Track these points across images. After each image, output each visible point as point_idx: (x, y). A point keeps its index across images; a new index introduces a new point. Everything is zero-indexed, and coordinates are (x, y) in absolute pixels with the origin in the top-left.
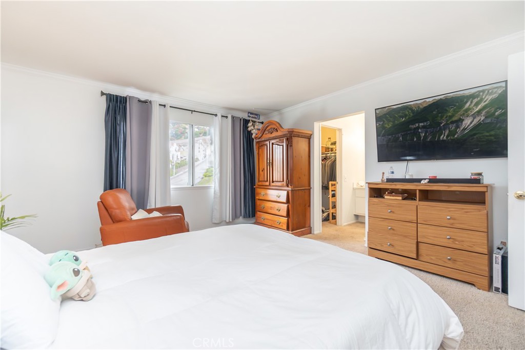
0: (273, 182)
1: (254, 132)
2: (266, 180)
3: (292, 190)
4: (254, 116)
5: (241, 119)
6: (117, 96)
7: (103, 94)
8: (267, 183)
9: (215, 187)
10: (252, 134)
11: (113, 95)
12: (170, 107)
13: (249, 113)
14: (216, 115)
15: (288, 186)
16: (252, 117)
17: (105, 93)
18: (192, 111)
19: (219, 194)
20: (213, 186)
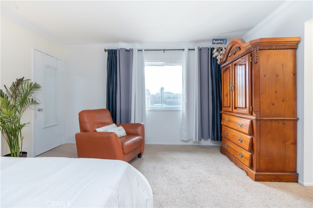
0: (236, 108)
1: (219, 58)
2: (229, 106)
3: (257, 120)
4: (219, 42)
5: (209, 49)
6: (112, 50)
7: (105, 51)
8: (231, 110)
9: (183, 110)
10: (217, 60)
11: (110, 50)
12: (145, 50)
13: (213, 40)
14: (184, 50)
15: (252, 114)
16: (217, 43)
17: (107, 49)
18: (164, 50)
19: (185, 116)
20: (182, 109)
